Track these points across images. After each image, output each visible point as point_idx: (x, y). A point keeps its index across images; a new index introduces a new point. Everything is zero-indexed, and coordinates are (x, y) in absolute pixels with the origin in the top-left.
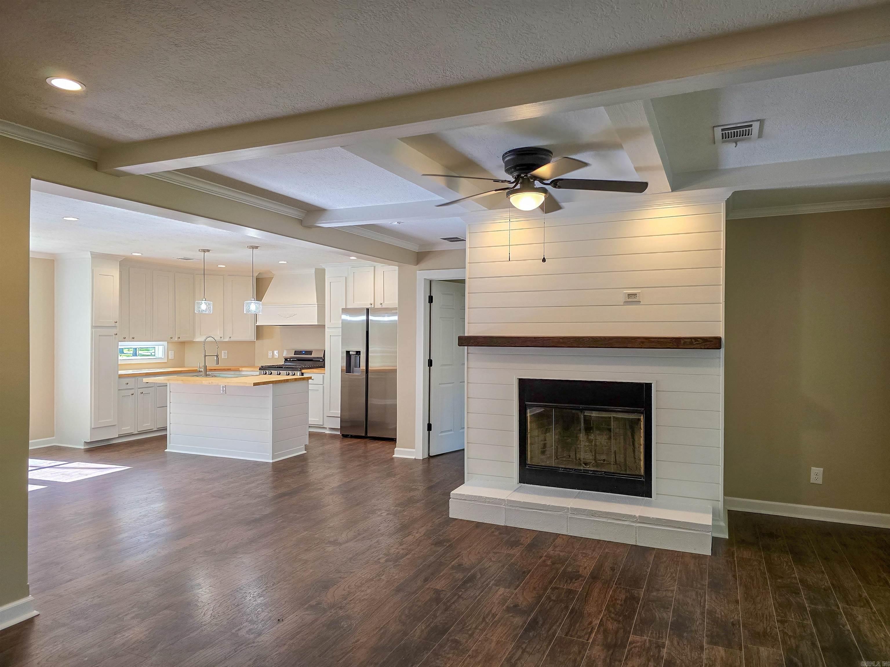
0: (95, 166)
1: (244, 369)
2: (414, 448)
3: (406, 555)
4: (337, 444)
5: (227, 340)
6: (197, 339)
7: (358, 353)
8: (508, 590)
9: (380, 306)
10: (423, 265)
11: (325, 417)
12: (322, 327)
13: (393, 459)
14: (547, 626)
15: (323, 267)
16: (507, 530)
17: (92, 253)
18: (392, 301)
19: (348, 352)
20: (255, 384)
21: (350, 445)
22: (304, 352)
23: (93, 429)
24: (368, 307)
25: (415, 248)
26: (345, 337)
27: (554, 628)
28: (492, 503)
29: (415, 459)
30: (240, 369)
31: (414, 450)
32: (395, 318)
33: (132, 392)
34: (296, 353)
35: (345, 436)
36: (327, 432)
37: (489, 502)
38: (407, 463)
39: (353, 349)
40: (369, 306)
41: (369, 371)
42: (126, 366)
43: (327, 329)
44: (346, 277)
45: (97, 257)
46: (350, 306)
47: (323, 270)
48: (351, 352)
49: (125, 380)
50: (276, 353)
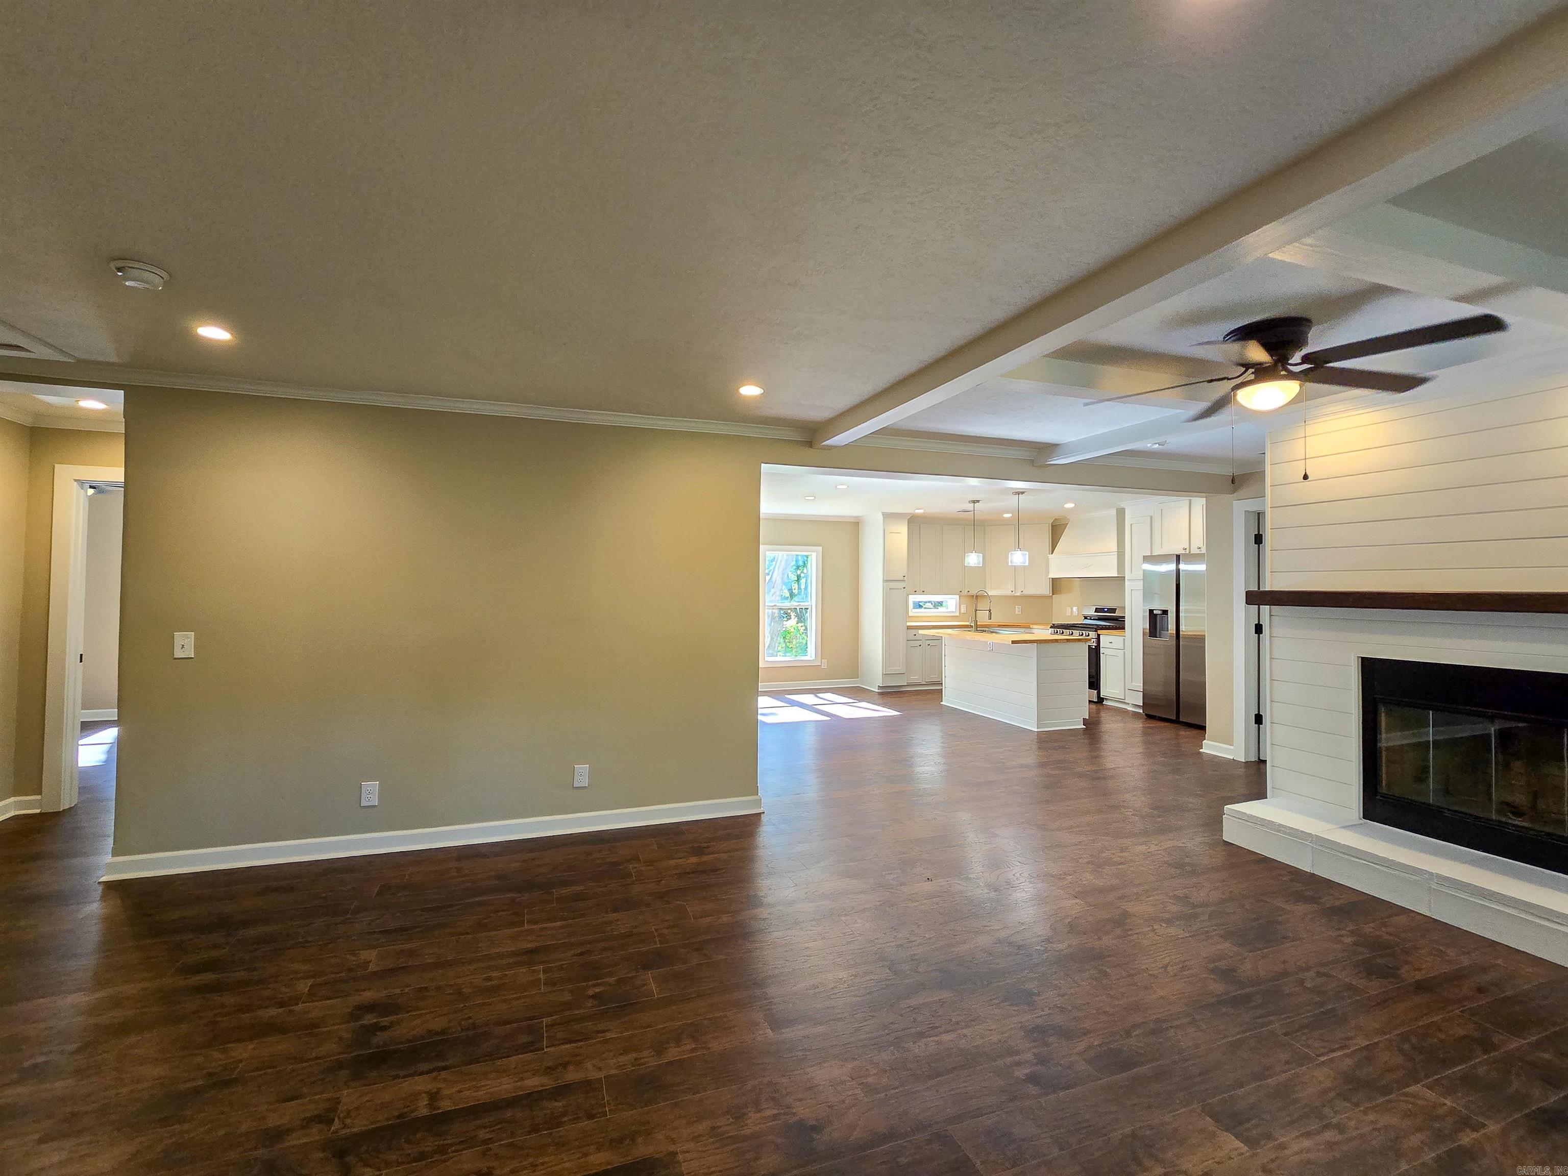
0: (810, 444)
1: (1035, 626)
2: (1232, 745)
3: (1121, 864)
4: (1139, 725)
5: (1018, 594)
6: (992, 593)
7: (1165, 612)
8: (1235, 949)
9: (1198, 551)
10: (1242, 492)
11: (1126, 689)
12: (1121, 579)
13: (1200, 753)
14: (1260, 1012)
15: (1123, 506)
16: (1313, 879)
17: (884, 514)
18: (1199, 542)
19: (1151, 611)
20: (1013, 642)
21: (1151, 728)
22: (1106, 610)
23: (883, 675)
24: (1178, 553)
25: (1228, 471)
26: (1147, 594)
27: (1271, 1018)
28: (1289, 834)
29: (1233, 759)
30: (1031, 626)
31: (1232, 747)
32: (1202, 567)
33: (920, 643)
34: (1097, 610)
35: (1150, 717)
36: (1130, 709)
37: (1284, 833)
38: (1217, 763)
39: (1158, 607)
40: (1180, 551)
41: (1181, 636)
42: (914, 618)
43: (1127, 582)
44: (1151, 517)
45: (889, 517)
46: (1156, 552)
47: (1124, 509)
48: (1155, 612)
49: (913, 632)
50: (1075, 609)
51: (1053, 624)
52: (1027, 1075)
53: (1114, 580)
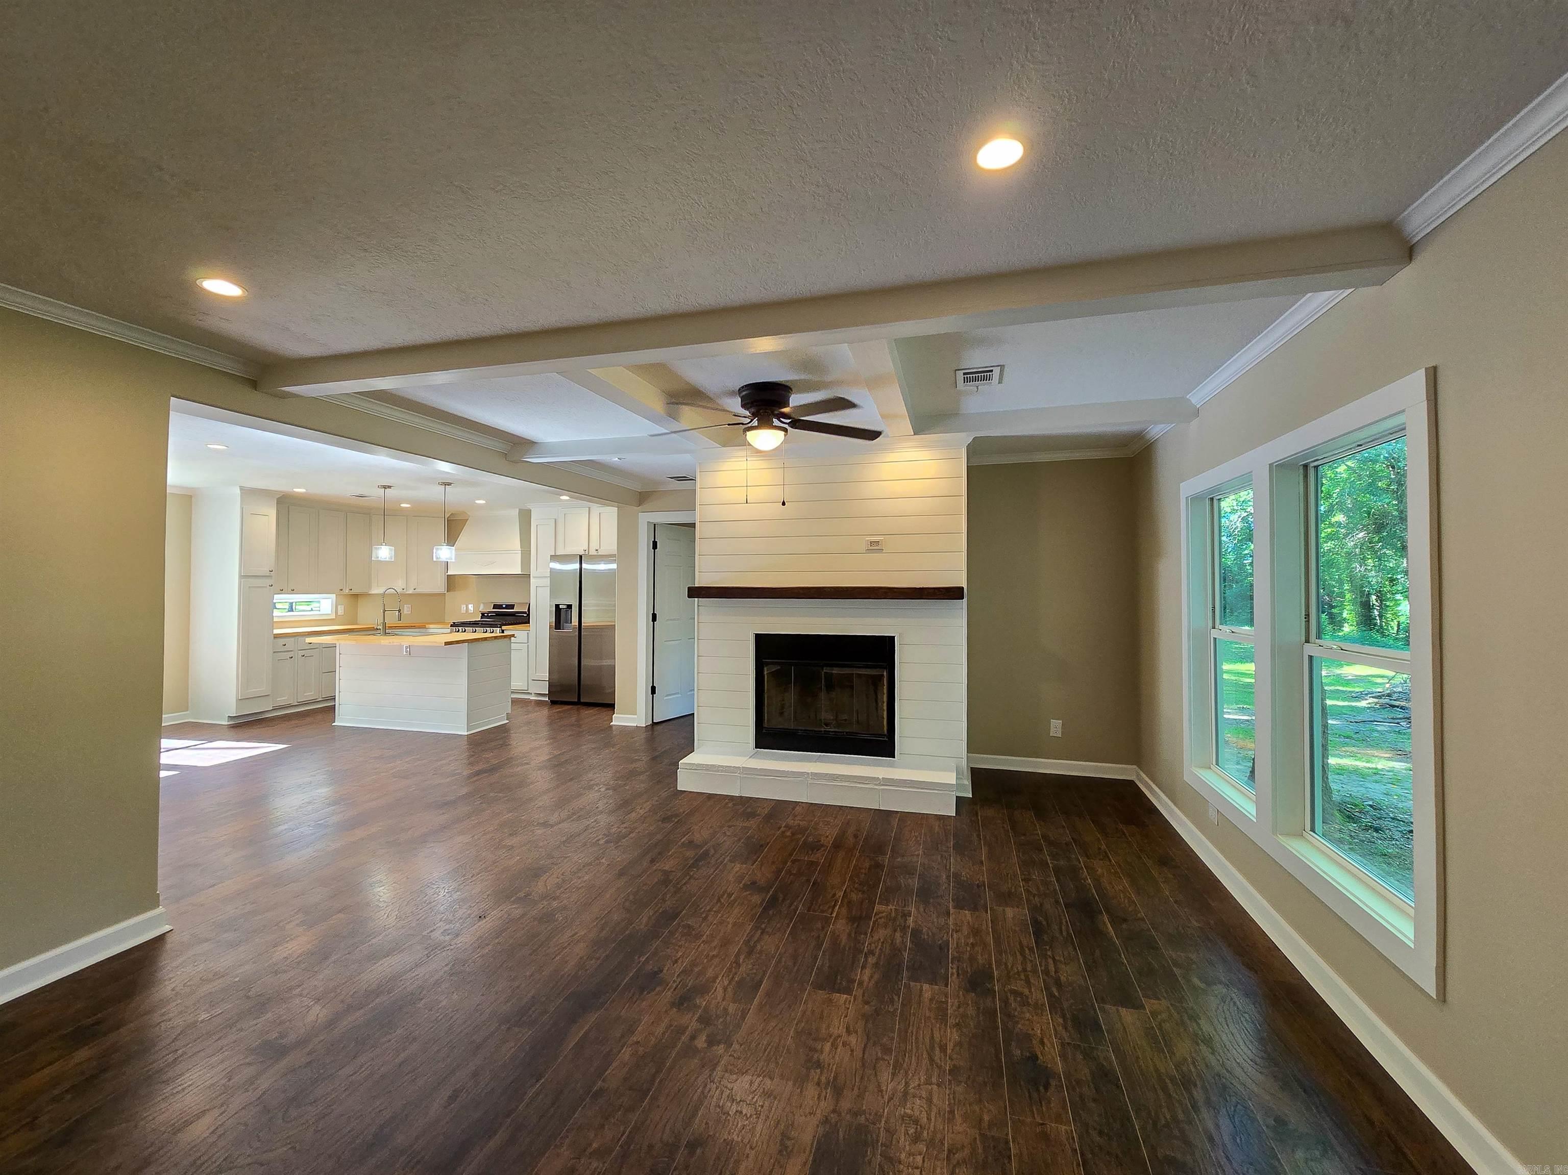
0: (254, 384)
1: (431, 626)
2: (636, 714)
3: (630, 834)
4: (545, 713)
5: (411, 591)
6: (374, 591)
7: (570, 607)
8: (744, 867)
9: (595, 553)
10: (646, 507)
11: (530, 681)
12: (526, 577)
13: (611, 727)
14: (788, 903)
15: (529, 507)
16: (742, 801)
17: (242, 488)
18: (610, 544)
19: (557, 606)
20: (447, 643)
21: (560, 712)
22: (504, 606)
23: (239, 700)
24: (581, 554)
25: (637, 488)
26: (554, 589)
27: (795, 904)
28: (726, 772)
29: (636, 727)
30: (427, 626)
31: (636, 716)
32: (614, 566)
33: (291, 654)
34: (495, 607)
35: (553, 703)
36: (533, 698)
37: (722, 771)
38: (627, 731)
39: (563, 602)
41: (582, 628)
42: (283, 624)
43: (532, 580)
44: (555, 520)
45: (248, 493)
46: (560, 552)
47: (529, 512)
48: (561, 606)
49: (282, 641)
50: (471, 607)
51: (454, 623)
52: (706, 1041)
53: (514, 577)
